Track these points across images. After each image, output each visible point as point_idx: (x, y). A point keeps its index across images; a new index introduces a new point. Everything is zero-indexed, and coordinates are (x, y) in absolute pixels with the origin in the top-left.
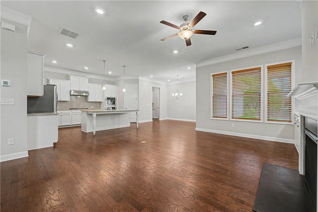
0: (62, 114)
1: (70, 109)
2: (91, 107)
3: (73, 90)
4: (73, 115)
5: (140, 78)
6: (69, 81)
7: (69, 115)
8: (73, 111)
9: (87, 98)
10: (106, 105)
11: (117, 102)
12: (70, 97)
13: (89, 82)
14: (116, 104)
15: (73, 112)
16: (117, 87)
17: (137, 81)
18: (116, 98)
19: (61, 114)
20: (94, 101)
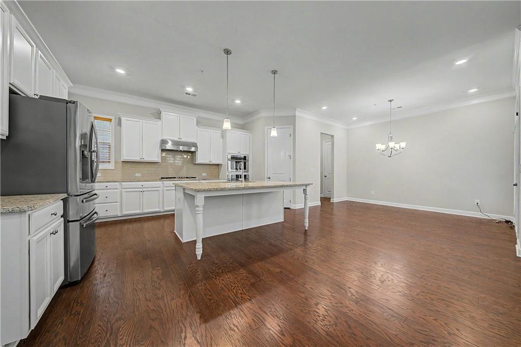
0: (144, 190)
1: (162, 178)
2: (202, 174)
3: (171, 141)
4: (165, 191)
5: (297, 114)
6: (160, 122)
7: (158, 190)
8: (165, 182)
9: (194, 158)
10: (230, 170)
11: (250, 164)
12: (162, 154)
13: (197, 125)
14: (248, 169)
15: (165, 185)
16: (251, 135)
17: (291, 121)
18: (248, 157)
19: (141, 190)
20: (208, 162)
